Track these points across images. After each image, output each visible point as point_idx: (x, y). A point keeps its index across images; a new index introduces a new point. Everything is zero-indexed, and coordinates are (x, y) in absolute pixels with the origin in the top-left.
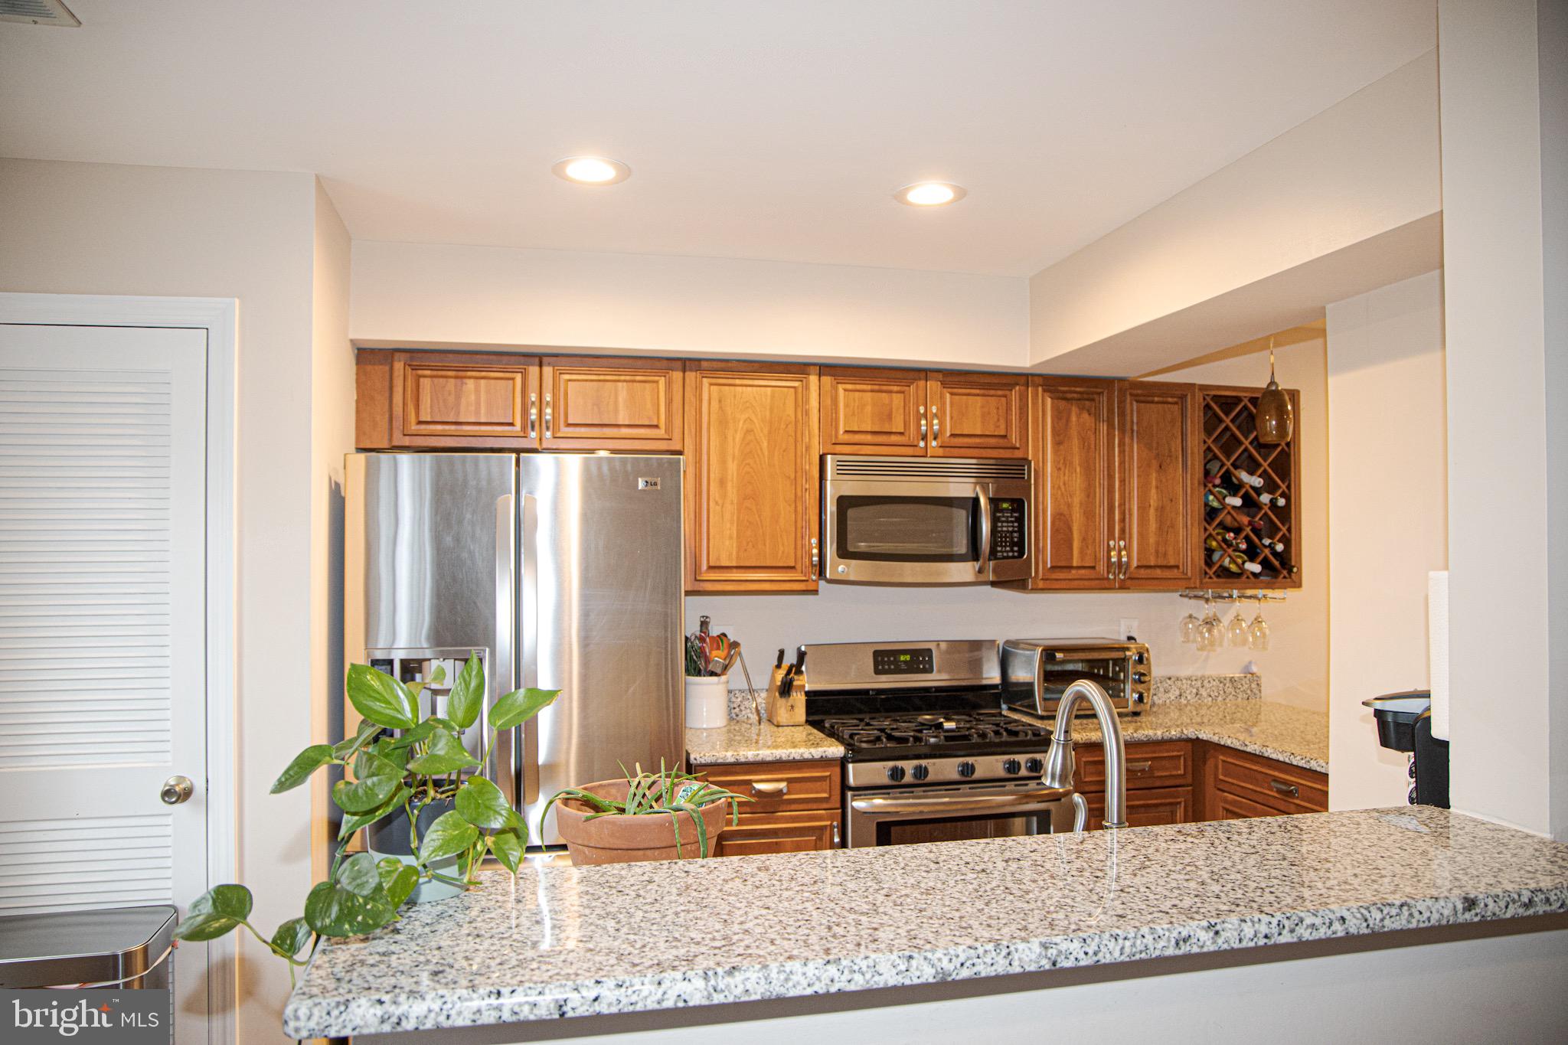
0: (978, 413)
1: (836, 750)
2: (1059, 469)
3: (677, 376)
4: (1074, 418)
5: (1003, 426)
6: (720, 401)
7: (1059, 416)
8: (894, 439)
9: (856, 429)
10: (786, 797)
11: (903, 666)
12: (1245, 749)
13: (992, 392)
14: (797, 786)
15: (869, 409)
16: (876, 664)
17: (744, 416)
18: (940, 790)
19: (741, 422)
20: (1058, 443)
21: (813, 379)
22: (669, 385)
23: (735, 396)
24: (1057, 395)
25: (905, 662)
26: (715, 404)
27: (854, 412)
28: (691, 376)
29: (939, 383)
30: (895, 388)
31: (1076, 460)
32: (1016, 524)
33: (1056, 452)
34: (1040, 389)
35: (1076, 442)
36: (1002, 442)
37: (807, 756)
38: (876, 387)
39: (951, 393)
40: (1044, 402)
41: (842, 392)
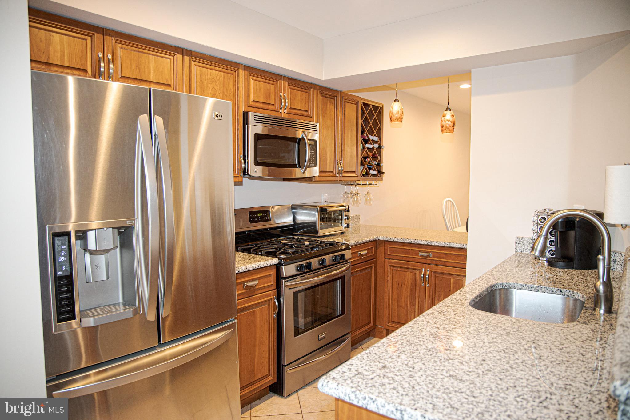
0: (299, 99)
1: (275, 261)
2: (324, 128)
3: (180, 57)
4: (328, 106)
5: (307, 106)
6: (201, 76)
7: (324, 104)
8: (271, 107)
9: (257, 100)
10: (257, 287)
11: (260, 219)
12: (406, 241)
13: (303, 90)
14: (261, 281)
15: (262, 91)
16: (250, 218)
17: (212, 86)
18: (311, 274)
19: (211, 89)
20: (324, 117)
21: (241, 71)
22: (176, 62)
23: (208, 74)
24: (323, 95)
25: (261, 217)
26: (199, 77)
27: (256, 92)
28: (187, 58)
29: (287, 82)
30: (271, 82)
31: (329, 125)
32: (314, 152)
33: (323, 120)
34: (319, 91)
35: (329, 116)
36: (306, 113)
37: (265, 265)
38: (264, 80)
39: (291, 89)
40: (320, 98)
41: (252, 81)
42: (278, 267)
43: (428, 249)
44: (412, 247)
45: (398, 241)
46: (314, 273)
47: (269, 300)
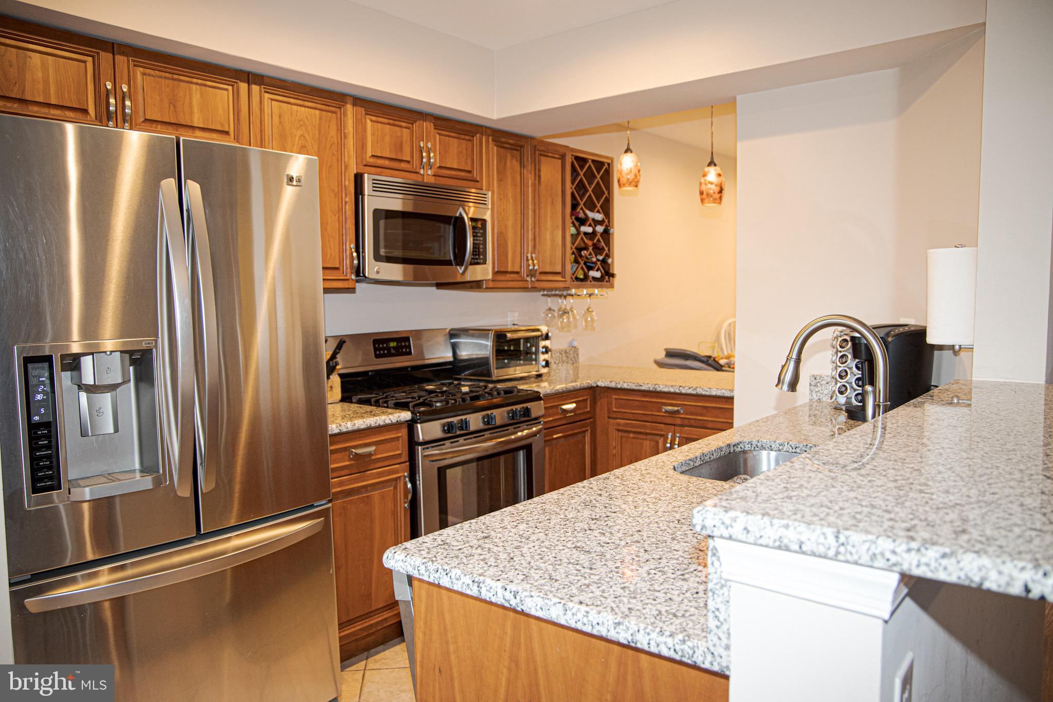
0: (455, 151)
1: (406, 415)
2: (501, 199)
3: (243, 86)
4: (508, 163)
5: (469, 164)
6: (280, 117)
7: (501, 159)
8: (403, 166)
9: (379, 155)
10: (373, 457)
11: (392, 351)
12: (640, 388)
13: (463, 136)
14: (382, 447)
15: (387, 138)
16: (375, 350)
17: (299, 133)
19: (297, 138)
20: (500, 180)
21: (349, 107)
22: (236, 95)
23: (291, 114)
24: (499, 144)
25: (394, 348)
26: (276, 119)
27: (377, 141)
28: (255, 88)
29: (432, 124)
30: (404, 124)
31: (510, 195)
32: (481, 239)
33: (499, 186)
34: (490, 138)
35: (509, 179)
36: (468, 175)
37: (388, 421)
38: (391, 122)
39: (440, 134)
40: (493, 149)
41: (369, 122)
42: (411, 426)
43: (676, 400)
44: (652, 397)
45: (629, 387)
46: (475, 437)
47: (396, 479)
